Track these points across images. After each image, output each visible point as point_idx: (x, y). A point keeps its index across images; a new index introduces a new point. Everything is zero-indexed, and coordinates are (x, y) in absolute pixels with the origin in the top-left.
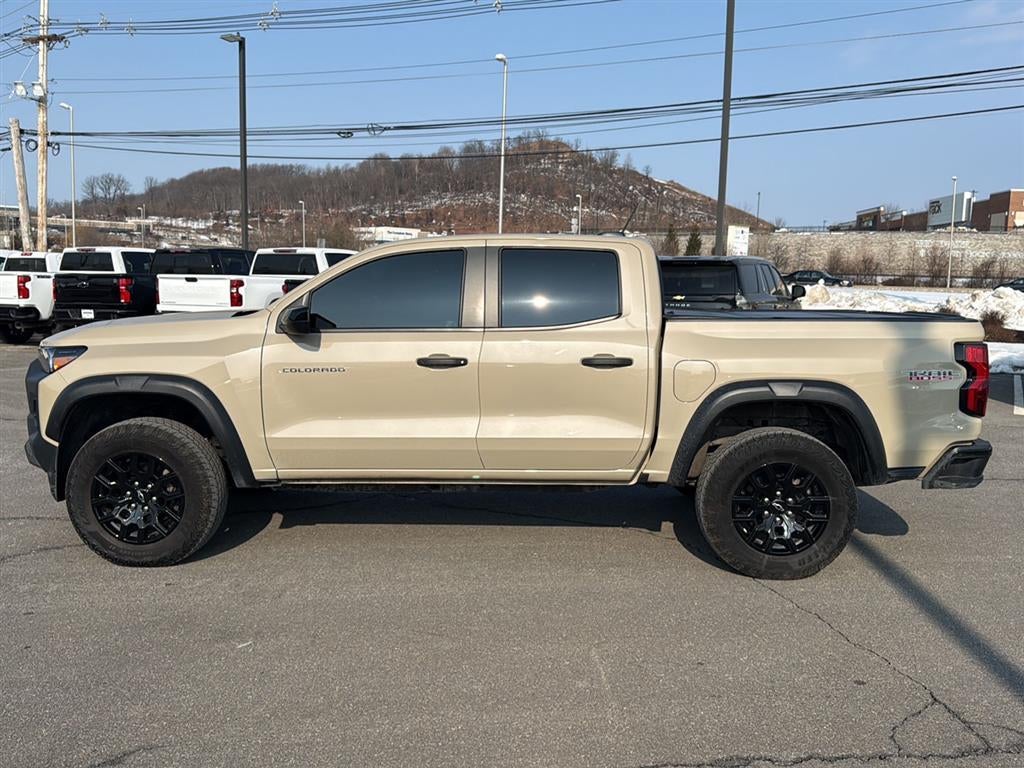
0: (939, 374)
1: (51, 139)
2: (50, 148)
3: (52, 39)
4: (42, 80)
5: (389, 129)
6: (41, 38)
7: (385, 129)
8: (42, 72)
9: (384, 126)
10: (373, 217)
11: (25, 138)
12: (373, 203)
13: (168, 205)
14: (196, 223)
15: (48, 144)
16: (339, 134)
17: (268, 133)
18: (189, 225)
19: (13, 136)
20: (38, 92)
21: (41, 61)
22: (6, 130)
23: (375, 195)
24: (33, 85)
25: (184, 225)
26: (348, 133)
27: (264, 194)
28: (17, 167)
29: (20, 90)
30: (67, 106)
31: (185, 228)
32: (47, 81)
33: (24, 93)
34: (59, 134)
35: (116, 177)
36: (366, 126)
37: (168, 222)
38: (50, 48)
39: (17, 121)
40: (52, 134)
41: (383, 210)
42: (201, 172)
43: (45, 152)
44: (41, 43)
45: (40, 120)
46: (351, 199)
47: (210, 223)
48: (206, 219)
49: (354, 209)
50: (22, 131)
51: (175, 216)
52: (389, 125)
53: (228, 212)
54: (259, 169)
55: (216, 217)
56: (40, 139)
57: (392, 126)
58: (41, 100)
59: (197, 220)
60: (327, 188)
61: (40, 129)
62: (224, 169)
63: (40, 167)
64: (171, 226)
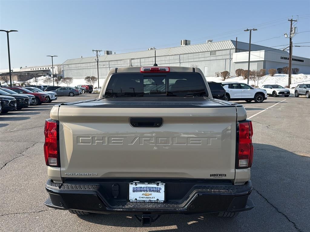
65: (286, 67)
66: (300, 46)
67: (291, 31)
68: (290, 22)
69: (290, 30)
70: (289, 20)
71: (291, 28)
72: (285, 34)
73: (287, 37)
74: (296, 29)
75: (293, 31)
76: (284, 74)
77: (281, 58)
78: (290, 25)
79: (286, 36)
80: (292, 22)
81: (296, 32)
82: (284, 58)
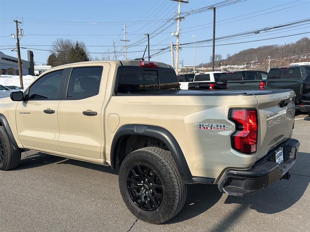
0: (218, 126)
1: (180, 46)
2: (179, 49)
3: (180, 18)
4: (178, 30)
5: (271, 28)
6: (178, 18)
7: (270, 29)
8: (178, 28)
9: (270, 28)
10: (300, 59)
11: (174, 47)
12: (301, 54)
13: (233, 61)
14: (241, 66)
15: (179, 48)
16: (255, 33)
17: (234, 36)
18: (239, 67)
19: (171, 47)
20: (177, 34)
21: (178, 25)
22: (170, 46)
23: (302, 51)
24: (176, 32)
25: (237, 67)
26: (258, 32)
27: (263, 55)
28: (172, 55)
29: (173, 34)
30: (194, 36)
31: (237, 68)
32: (179, 30)
33: (173, 35)
34: (181, 45)
35: (219, 55)
36: (263, 29)
37: (232, 66)
38: (180, 21)
39: (172, 43)
40: (180, 45)
41: (304, 56)
42: (244, 51)
43: (178, 50)
44: (178, 20)
45: (177, 42)
46: (292, 54)
47: (245, 66)
48: (244, 65)
49: (293, 57)
50: (173, 45)
51: (235, 65)
52: (271, 27)
53: (251, 62)
54: (262, 48)
55: (247, 64)
56: (177, 47)
57: (272, 27)
58: (178, 36)
59: (241, 65)
60: (284, 51)
61: (177, 44)
62: (251, 49)
63: (177, 55)
64: (233, 68)
65: (11, 68)
66: (26, 48)
67: (18, 32)
68: (15, 23)
69: (16, 31)
70: (14, 21)
71: (17, 29)
72: (12, 35)
73: (14, 38)
74: (22, 30)
75: (20, 32)
76: (10, 75)
77: (2, 59)
78: (16, 27)
79: (13, 36)
80: (17, 23)
81: (22, 34)
82: (5, 58)
